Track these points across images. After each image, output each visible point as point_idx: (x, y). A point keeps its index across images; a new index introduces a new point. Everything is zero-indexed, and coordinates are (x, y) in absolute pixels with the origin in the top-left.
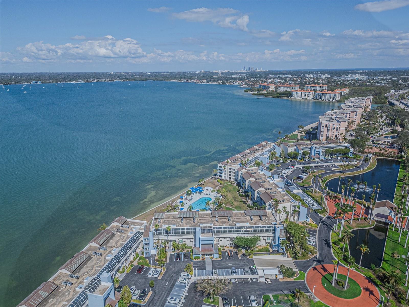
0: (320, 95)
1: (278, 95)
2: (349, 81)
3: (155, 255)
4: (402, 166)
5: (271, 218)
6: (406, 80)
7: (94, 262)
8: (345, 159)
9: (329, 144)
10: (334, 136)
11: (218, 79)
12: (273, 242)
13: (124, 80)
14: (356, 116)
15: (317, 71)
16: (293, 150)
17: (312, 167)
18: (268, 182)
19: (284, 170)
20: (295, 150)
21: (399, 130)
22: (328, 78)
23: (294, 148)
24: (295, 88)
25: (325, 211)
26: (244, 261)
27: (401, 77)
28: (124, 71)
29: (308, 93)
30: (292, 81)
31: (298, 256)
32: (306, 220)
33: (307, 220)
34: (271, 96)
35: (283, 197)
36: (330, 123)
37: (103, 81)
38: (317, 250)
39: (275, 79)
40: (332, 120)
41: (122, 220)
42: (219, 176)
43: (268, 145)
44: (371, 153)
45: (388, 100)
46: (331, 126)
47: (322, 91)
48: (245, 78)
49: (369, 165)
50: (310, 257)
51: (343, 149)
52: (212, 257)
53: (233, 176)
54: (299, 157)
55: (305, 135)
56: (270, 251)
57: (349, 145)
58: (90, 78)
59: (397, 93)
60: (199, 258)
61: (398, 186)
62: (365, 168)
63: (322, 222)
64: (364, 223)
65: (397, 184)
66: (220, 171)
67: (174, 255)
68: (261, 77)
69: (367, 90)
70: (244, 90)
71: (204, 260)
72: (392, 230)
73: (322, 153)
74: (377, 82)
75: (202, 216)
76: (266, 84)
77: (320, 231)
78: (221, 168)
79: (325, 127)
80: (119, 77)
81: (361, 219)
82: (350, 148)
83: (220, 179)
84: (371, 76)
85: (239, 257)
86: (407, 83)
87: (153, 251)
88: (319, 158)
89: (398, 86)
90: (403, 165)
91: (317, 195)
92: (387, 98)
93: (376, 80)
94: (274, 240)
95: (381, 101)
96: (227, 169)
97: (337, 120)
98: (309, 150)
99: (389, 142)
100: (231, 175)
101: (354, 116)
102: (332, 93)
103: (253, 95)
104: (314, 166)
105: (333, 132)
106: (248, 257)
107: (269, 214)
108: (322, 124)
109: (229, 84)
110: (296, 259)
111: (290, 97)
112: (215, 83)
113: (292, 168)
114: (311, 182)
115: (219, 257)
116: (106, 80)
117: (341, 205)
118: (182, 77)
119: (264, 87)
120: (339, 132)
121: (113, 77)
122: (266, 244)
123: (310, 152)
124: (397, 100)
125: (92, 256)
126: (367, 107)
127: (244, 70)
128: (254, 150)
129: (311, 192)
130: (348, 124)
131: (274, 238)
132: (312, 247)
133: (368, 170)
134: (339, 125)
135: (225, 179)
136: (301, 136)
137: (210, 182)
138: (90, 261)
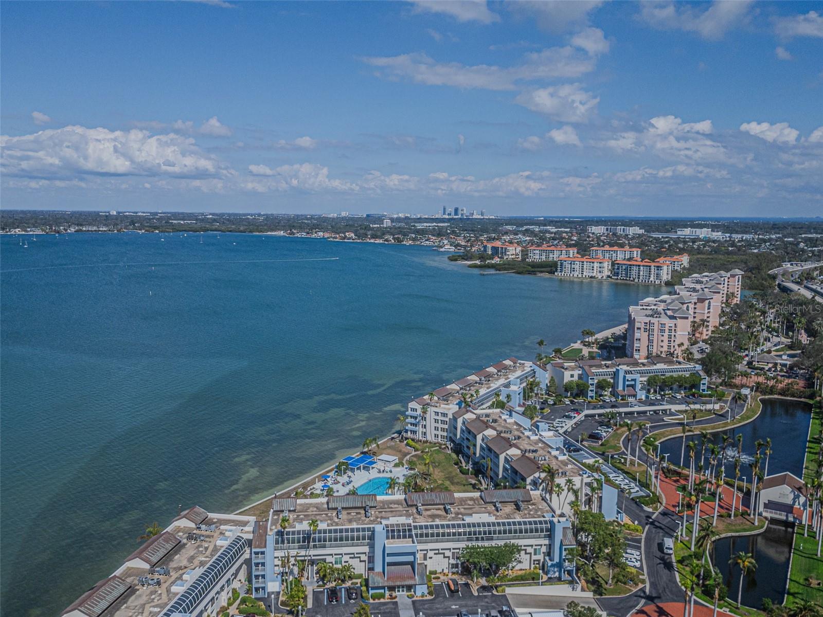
0: (626, 269)
1: (530, 268)
2: (688, 242)
3: (278, 593)
4: (816, 413)
5: (540, 507)
6: (814, 242)
7: (144, 599)
8: (692, 399)
9: (655, 364)
10: (665, 349)
11: (382, 233)
12: (547, 558)
13: (147, 228)
14: (709, 309)
15: (616, 221)
16: (576, 378)
17: (620, 413)
18: (527, 439)
19: (558, 420)
20: (580, 377)
21: (806, 341)
22: (640, 236)
23: (577, 373)
24: (567, 253)
25: (656, 500)
26: (486, 600)
27: (803, 236)
28: (145, 211)
29: (598, 265)
30: (558, 239)
31: (605, 589)
32: (617, 518)
33: (619, 518)
34: (512, 269)
35: (562, 466)
36: (653, 320)
37: (92, 231)
38: (645, 577)
39: (517, 234)
40: (658, 316)
41: (198, 514)
42: (409, 433)
43: (519, 367)
44: (748, 387)
45: (777, 282)
46: (656, 328)
47: (630, 259)
48: (449, 231)
49: (744, 411)
50: (630, 590)
51: (688, 376)
52: (413, 593)
53: (443, 430)
54: (590, 394)
55: (597, 350)
56: (542, 579)
57: (699, 367)
58: (59, 224)
59: (796, 268)
60: (383, 596)
61: (810, 452)
62: (737, 417)
63: (652, 523)
64: (742, 523)
65: (808, 447)
66: (413, 421)
67: (322, 592)
68: (484, 230)
69: (729, 261)
70: (449, 256)
71: (394, 600)
72: (803, 535)
73: (640, 385)
74: (751, 246)
75: (384, 505)
76: (498, 244)
77: (648, 539)
78: (414, 414)
79: (642, 330)
80: (133, 223)
81: (735, 516)
82: (702, 373)
83: (413, 440)
84: (737, 232)
85: (473, 592)
86: (816, 249)
87: (271, 583)
88: (635, 396)
89: (797, 254)
90: (817, 410)
91: (636, 468)
92: (774, 277)
93: (746, 240)
94: (549, 554)
95: (762, 285)
96: (428, 413)
97: (668, 314)
98: (611, 378)
99: (785, 365)
100: (440, 429)
101: (704, 310)
102: (653, 264)
103: (470, 266)
104: (626, 413)
105: (662, 341)
106: (495, 592)
107: (535, 499)
108: (636, 324)
109: (410, 242)
110: (601, 594)
111: (556, 274)
112: (378, 241)
113: (576, 415)
114: (621, 445)
115: (429, 593)
116: (101, 229)
117: (690, 488)
118: (293, 226)
119: (495, 249)
120: (674, 341)
121: (119, 222)
122: (533, 566)
123: (614, 383)
124: (797, 283)
125: (137, 587)
126: (733, 294)
127: (444, 214)
128: (489, 377)
129: (622, 463)
130: (694, 326)
131: (550, 548)
132: (634, 570)
133: (744, 421)
134: (674, 326)
135: (425, 439)
136: (589, 352)
137: (390, 447)
138: (133, 598)
